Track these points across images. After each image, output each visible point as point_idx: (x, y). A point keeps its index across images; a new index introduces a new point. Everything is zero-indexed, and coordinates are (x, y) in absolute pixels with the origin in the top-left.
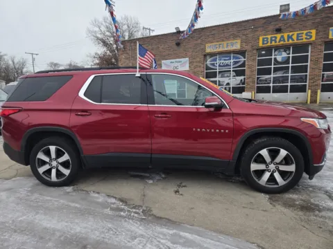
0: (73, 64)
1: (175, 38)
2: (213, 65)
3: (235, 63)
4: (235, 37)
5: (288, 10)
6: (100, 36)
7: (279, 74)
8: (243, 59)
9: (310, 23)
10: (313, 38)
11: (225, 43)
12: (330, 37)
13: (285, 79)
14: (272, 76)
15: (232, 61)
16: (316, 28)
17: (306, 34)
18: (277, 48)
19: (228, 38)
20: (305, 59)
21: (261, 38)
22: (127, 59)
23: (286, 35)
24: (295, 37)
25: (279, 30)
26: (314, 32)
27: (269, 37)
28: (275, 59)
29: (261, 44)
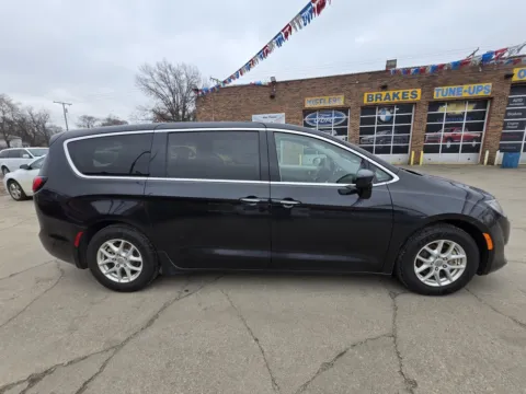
0: (112, 118)
1: (269, 89)
2: (312, 121)
3: (337, 120)
4: (338, 92)
5: (395, 66)
6: (152, 86)
7: (382, 134)
8: (345, 117)
9: (416, 81)
10: (419, 98)
11: (327, 98)
12: (435, 97)
13: (387, 140)
14: (375, 136)
15: (333, 118)
16: (422, 87)
17: (412, 93)
18: (381, 107)
19: (330, 93)
20: (408, 119)
21: (366, 94)
22: (209, 111)
23: (391, 93)
24: (400, 95)
25: (384, 88)
26: (419, 91)
27: (374, 94)
28: (379, 118)
29: (365, 102)
